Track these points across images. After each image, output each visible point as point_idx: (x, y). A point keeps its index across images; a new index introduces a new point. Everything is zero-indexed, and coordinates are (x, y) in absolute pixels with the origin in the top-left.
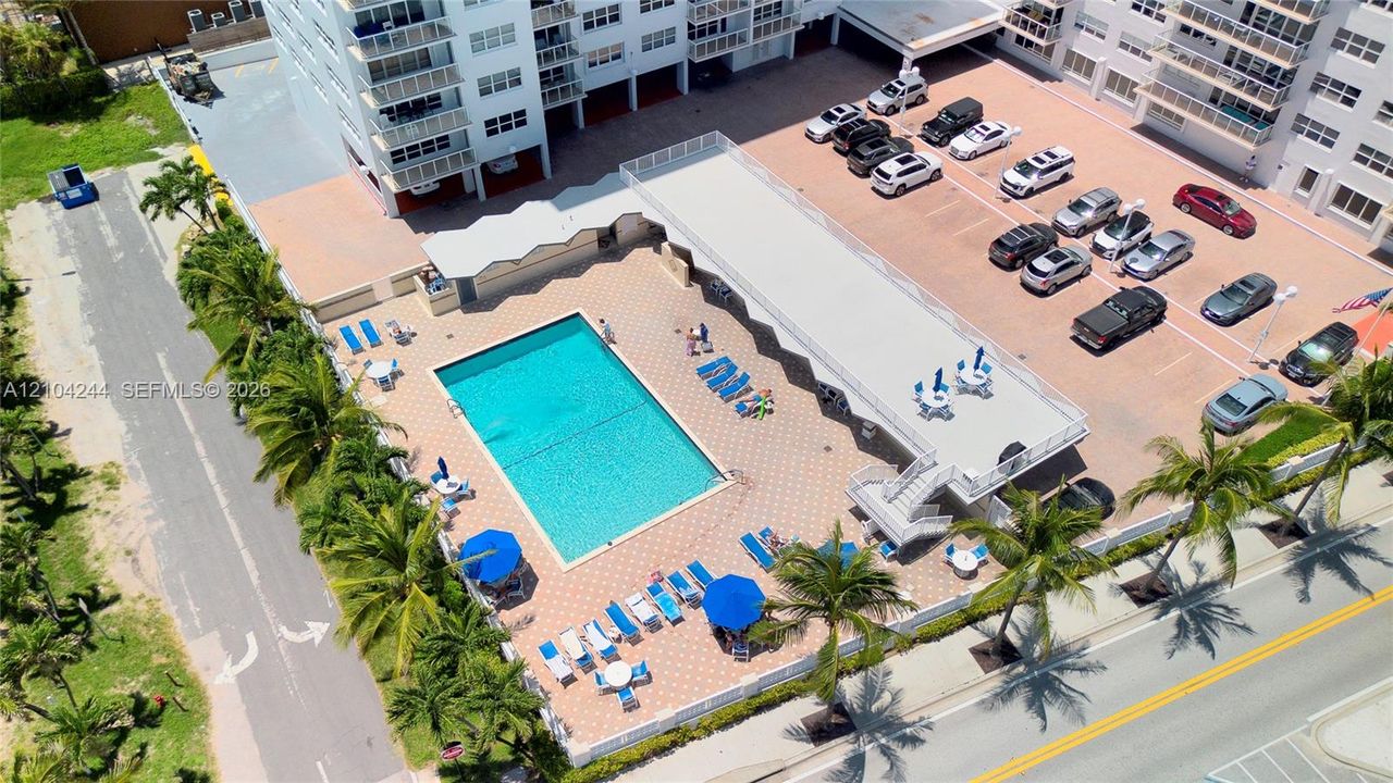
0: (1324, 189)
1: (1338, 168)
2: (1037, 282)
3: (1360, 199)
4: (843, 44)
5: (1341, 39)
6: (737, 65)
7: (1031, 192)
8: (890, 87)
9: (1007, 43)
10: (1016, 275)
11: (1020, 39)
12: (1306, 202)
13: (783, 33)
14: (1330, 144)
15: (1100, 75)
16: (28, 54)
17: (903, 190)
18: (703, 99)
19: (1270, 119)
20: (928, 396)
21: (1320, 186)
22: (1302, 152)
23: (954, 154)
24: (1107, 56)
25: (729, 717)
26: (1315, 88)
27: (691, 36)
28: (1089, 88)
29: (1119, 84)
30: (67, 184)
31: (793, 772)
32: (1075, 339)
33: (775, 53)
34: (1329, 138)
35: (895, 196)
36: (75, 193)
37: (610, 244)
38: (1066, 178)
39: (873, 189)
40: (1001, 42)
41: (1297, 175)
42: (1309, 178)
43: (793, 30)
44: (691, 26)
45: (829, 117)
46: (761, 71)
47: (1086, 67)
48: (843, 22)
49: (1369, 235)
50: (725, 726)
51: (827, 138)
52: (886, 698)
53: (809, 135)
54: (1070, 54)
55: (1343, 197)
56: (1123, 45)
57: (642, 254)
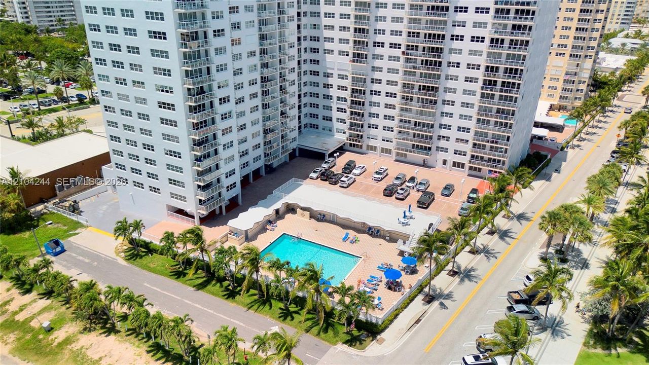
0: (450, 164)
1: (451, 157)
2: (401, 197)
3: (459, 163)
4: (300, 155)
5: (441, 126)
6: (275, 166)
7: (382, 179)
8: (326, 162)
9: (348, 147)
10: (394, 197)
11: (351, 144)
12: (446, 168)
13: (286, 154)
14: (447, 152)
15: (379, 150)
16: (12, 206)
17: (349, 185)
18: (270, 176)
19: (430, 149)
20: (403, 220)
21: (448, 163)
22: (441, 156)
23: (354, 174)
24: (379, 144)
25: (405, 305)
26: (439, 139)
27: (265, 157)
28: (377, 154)
29: (384, 150)
30: (55, 246)
31: (427, 311)
32: (418, 207)
33: (283, 161)
34: (446, 150)
35: (347, 187)
36: (59, 249)
37: (279, 215)
38: (387, 174)
39: (340, 186)
40: (345, 148)
41: (442, 162)
42: (445, 162)
43: (288, 153)
44: (265, 153)
45: (315, 172)
46: (283, 165)
47: (374, 148)
48: (299, 148)
49: (464, 172)
50: (406, 307)
51: (317, 178)
52: (439, 290)
53: (312, 178)
54: (368, 146)
55: (455, 164)
56: (383, 140)
57: (289, 216)
